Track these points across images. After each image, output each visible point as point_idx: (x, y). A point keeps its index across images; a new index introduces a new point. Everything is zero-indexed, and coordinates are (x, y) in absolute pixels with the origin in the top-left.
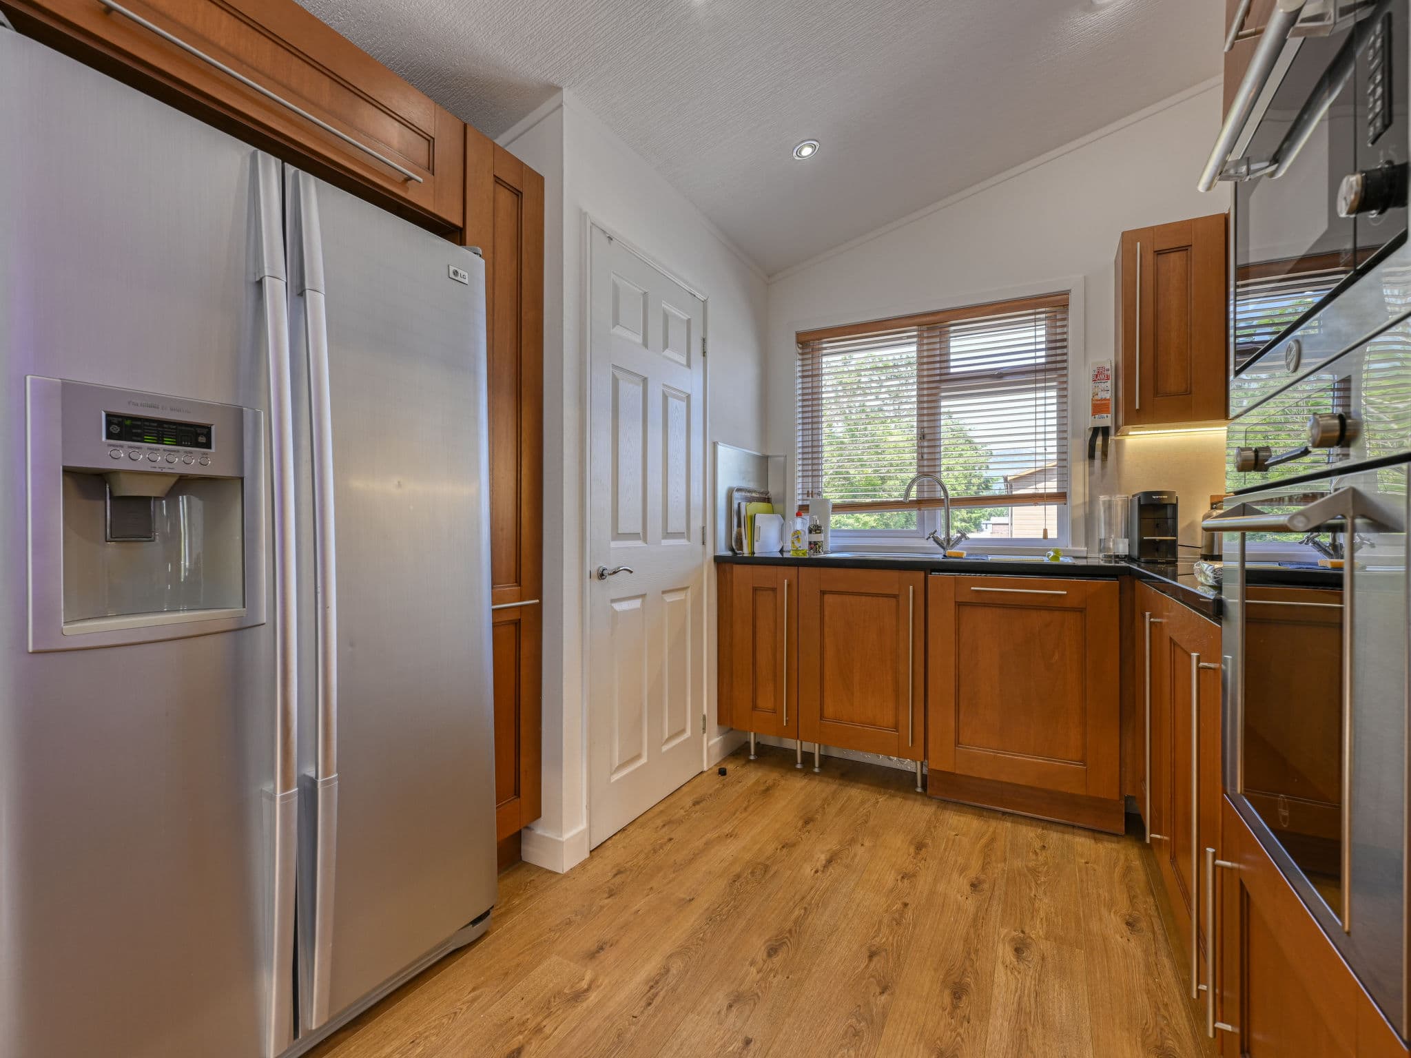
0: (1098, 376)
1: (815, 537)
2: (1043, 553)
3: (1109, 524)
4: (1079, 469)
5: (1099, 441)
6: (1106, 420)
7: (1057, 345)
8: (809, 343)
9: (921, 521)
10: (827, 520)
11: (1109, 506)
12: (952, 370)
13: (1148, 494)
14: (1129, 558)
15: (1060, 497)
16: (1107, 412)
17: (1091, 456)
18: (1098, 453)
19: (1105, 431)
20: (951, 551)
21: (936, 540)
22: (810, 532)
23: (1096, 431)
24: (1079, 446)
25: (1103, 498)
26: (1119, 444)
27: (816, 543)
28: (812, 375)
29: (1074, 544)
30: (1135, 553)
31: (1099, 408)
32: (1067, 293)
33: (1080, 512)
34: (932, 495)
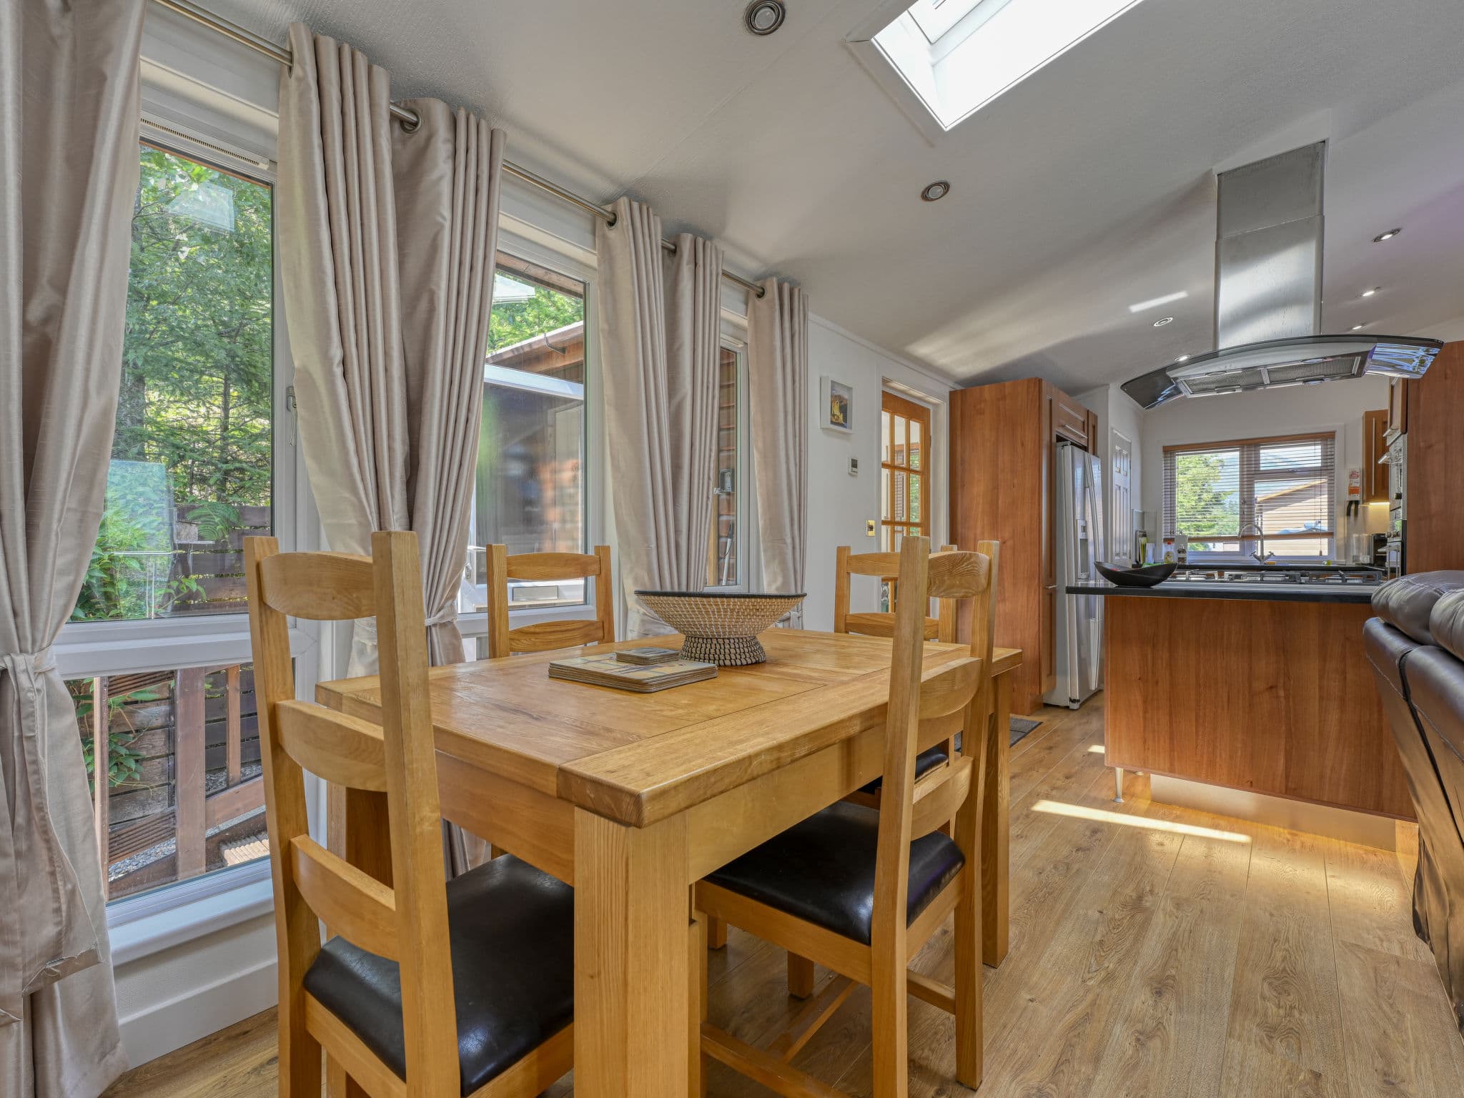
0: (1352, 475)
1: (1182, 555)
2: (1321, 562)
3: (1358, 548)
4: (1341, 521)
5: (1353, 507)
6: (1357, 497)
7: (1327, 457)
8: (1170, 451)
9: (1242, 547)
10: (1186, 546)
11: (1358, 540)
12: (1262, 469)
13: (1379, 535)
14: (1370, 564)
15: (1329, 534)
16: (1358, 493)
17: (1348, 514)
18: (1352, 513)
19: (1357, 503)
20: (1267, 561)
21: (1255, 557)
22: (1179, 552)
23: (1351, 503)
24: (1340, 510)
25: (1355, 536)
26: (1365, 509)
27: (1183, 558)
28: (1171, 469)
29: (1338, 558)
30: (1372, 562)
31: (1353, 491)
32: (1334, 432)
33: (1342, 542)
34: (1249, 533)
